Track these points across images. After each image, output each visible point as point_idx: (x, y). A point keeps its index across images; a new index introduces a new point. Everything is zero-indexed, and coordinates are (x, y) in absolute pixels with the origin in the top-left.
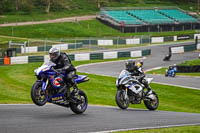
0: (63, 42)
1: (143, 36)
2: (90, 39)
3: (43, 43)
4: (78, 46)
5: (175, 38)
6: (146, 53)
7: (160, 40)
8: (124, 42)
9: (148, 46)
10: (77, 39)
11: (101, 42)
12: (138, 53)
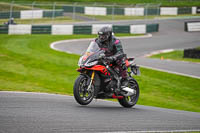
0: (37, 7)
1: (148, 5)
2: (75, 5)
3: (9, 7)
4: (57, 14)
5: (194, 9)
6: (152, 29)
7: (173, 11)
8: (122, 12)
9: (155, 19)
10: (55, 4)
11: (89, 10)
12: (142, 29)
